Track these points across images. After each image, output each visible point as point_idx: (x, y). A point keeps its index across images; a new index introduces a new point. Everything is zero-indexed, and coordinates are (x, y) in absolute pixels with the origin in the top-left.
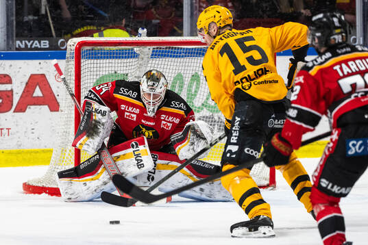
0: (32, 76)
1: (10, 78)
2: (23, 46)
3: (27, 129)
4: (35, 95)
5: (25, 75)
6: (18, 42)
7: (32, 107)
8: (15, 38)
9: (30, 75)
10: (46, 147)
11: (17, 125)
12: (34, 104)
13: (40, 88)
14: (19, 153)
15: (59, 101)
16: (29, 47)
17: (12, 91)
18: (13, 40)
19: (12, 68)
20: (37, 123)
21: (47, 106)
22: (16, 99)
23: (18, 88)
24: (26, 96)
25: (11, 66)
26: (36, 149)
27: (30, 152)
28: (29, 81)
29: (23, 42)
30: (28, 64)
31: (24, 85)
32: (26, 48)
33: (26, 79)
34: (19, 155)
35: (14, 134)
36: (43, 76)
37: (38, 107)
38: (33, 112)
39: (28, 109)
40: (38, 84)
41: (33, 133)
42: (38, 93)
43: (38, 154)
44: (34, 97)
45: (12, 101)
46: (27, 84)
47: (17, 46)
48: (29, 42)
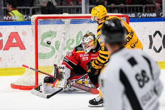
0: (11, 33)
1: (1, 34)
2: (7, 19)
3: (9, 58)
4: (13, 42)
5: (8, 33)
6: (5, 17)
7: (12, 48)
8: (3, 15)
9: (10, 33)
10: (18, 66)
11: (5, 56)
12: (13, 46)
13: (15, 38)
14: (6, 69)
15: (24, 45)
16: (10, 19)
17: (2, 40)
18: (2, 16)
19: (2, 29)
20: (14, 55)
21: (19, 47)
22: (4, 44)
23: (5, 39)
24: (9, 42)
25: (2, 28)
26: (14, 67)
27: (11, 69)
28: (10, 35)
29: (7, 17)
30: (10, 28)
31: (8, 37)
32: (9, 20)
33: (9, 35)
34: (6, 70)
35: (4, 60)
36: (17, 33)
37: (15, 48)
38: (12, 50)
39: (10, 49)
40: (14, 37)
41: (12, 60)
42: (14, 41)
43: (15, 70)
44: (13, 43)
45: (2, 45)
46: (9, 37)
47: (4, 19)
48: (10, 17)
